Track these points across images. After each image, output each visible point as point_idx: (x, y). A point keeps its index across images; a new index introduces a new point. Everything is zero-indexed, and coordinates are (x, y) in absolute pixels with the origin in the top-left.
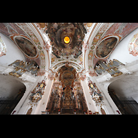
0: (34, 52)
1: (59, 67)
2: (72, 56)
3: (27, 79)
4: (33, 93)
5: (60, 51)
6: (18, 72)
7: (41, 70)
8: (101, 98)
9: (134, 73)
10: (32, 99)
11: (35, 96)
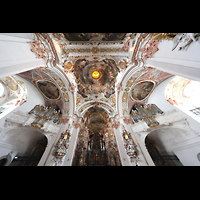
0: (56, 94)
1: (85, 110)
2: (103, 94)
3: (49, 129)
4: (57, 147)
5: (87, 89)
6: (40, 121)
7: (64, 115)
8: (136, 153)
9: (170, 124)
10: (56, 154)
11: (59, 151)
